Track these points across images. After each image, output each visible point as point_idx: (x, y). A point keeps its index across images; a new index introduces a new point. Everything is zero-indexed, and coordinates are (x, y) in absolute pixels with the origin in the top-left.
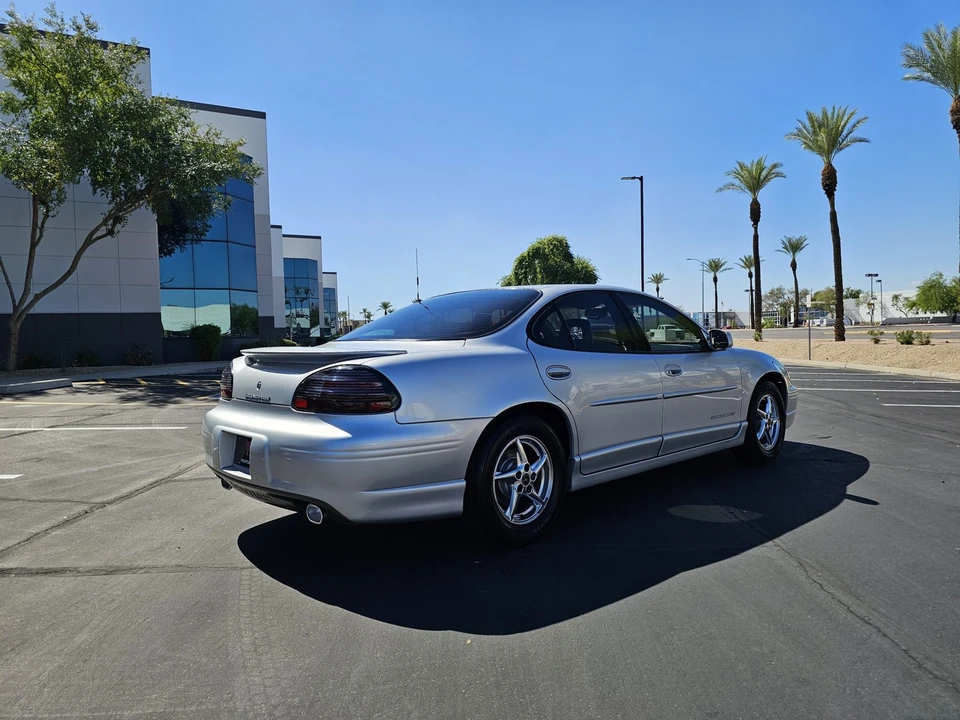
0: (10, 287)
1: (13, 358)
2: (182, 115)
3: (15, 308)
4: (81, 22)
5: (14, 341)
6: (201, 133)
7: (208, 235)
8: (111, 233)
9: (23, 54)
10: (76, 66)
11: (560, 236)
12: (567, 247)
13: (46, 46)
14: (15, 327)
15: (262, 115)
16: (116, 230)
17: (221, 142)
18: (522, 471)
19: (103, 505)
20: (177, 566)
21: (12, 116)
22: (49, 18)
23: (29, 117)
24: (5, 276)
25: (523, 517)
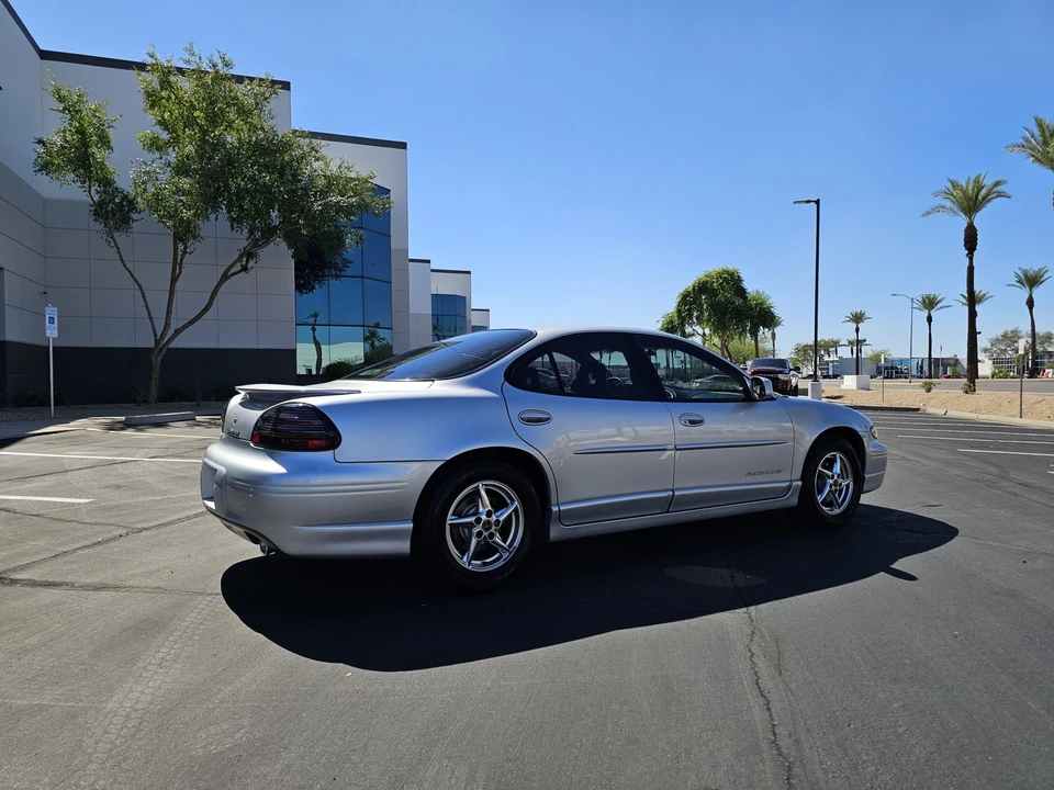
0: (152, 321)
1: (154, 391)
2: (313, 149)
3: (157, 342)
4: (217, 60)
5: (156, 375)
6: (334, 168)
7: (349, 271)
8: (245, 269)
9: (164, 94)
10: (213, 103)
11: (731, 268)
12: (740, 280)
13: (185, 85)
14: (157, 360)
15: (403, 146)
16: (249, 266)
17: (353, 175)
18: (484, 517)
19: (140, 531)
20: (158, 588)
21: (157, 155)
22: (188, 57)
23: (172, 156)
24: (148, 311)
25: (485, 564)
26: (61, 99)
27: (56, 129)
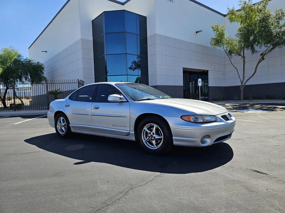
0: (240, 78)
1: (242, 97)
5: (242, 93)
8: (263, 59)
14: (242, 89)
26: (213, 28)
27: (214, 35)
